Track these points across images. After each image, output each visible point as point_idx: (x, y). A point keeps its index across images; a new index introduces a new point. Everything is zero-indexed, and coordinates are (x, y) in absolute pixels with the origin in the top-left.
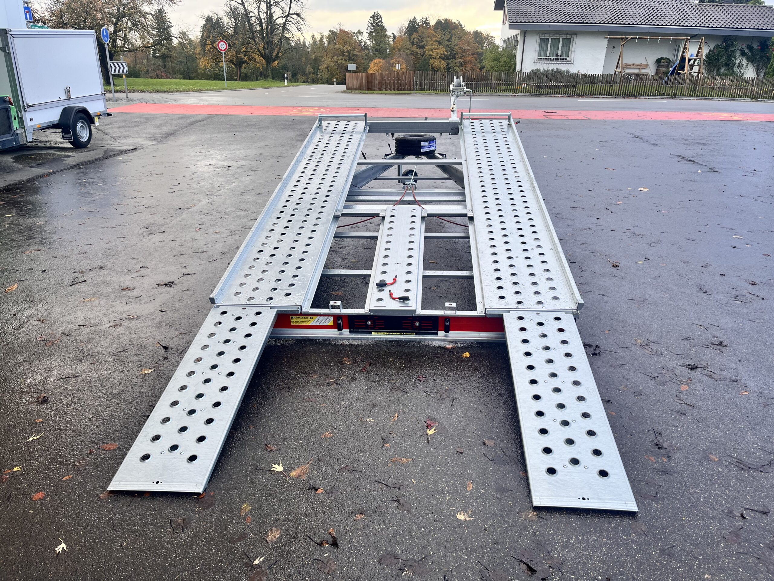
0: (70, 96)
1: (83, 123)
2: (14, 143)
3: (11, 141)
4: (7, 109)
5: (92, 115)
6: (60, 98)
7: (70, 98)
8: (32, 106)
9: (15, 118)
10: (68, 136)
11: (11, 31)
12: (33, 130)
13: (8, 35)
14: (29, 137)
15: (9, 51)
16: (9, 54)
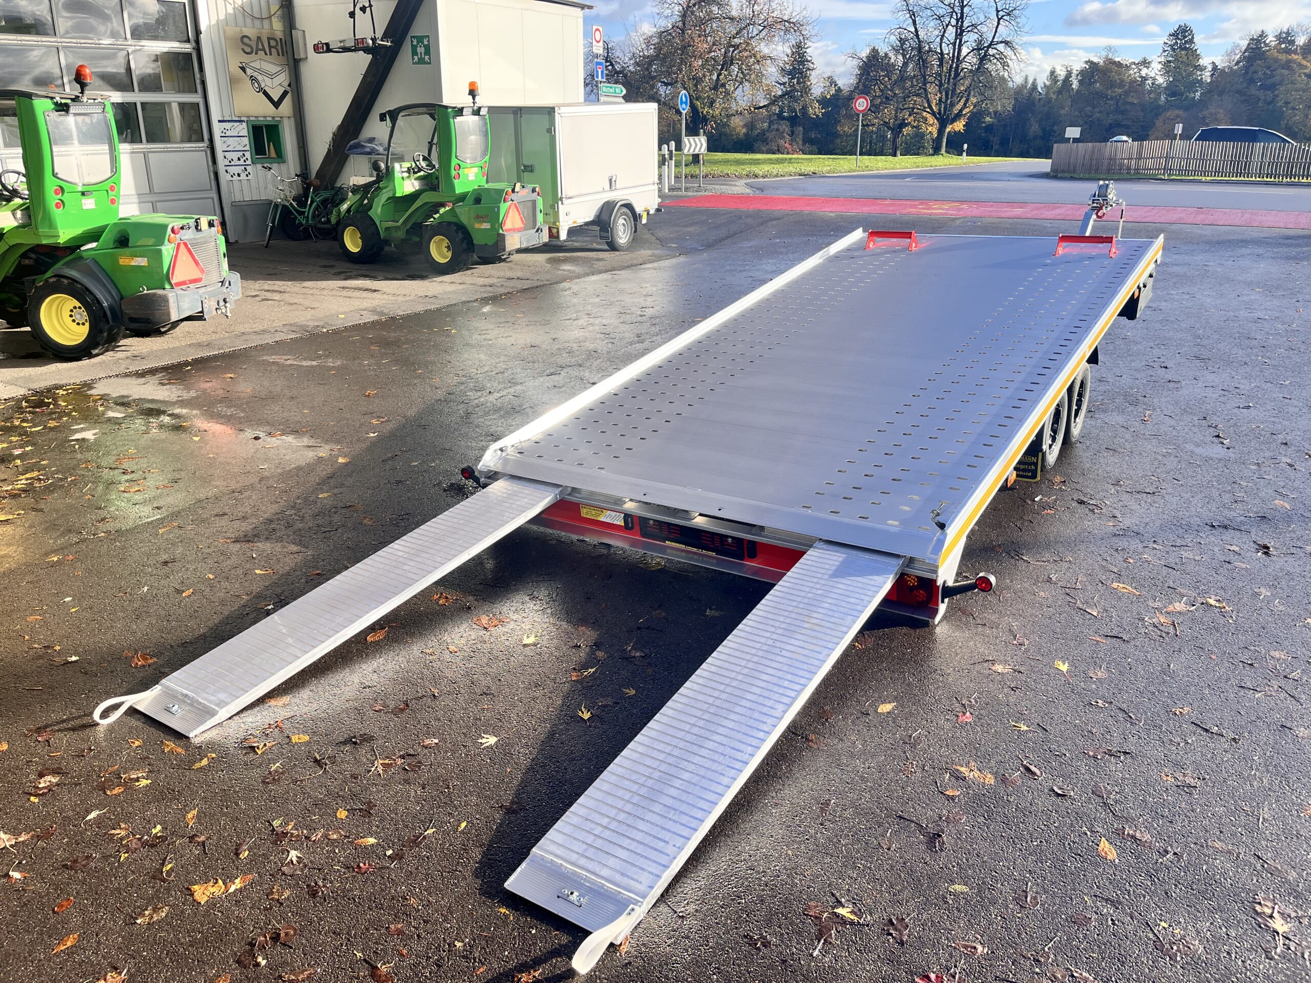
0: (614, 187)
1: (625, 220)
5: (639, 212)
7: (614, 190)
8: (571, 198)
9: (541, 211)
10: (605, 235)
11: (560, 109)
12: (568, 226)
13: (556, 114)
14: (564, 235)
15: (555, 132)
16: (553, 136)
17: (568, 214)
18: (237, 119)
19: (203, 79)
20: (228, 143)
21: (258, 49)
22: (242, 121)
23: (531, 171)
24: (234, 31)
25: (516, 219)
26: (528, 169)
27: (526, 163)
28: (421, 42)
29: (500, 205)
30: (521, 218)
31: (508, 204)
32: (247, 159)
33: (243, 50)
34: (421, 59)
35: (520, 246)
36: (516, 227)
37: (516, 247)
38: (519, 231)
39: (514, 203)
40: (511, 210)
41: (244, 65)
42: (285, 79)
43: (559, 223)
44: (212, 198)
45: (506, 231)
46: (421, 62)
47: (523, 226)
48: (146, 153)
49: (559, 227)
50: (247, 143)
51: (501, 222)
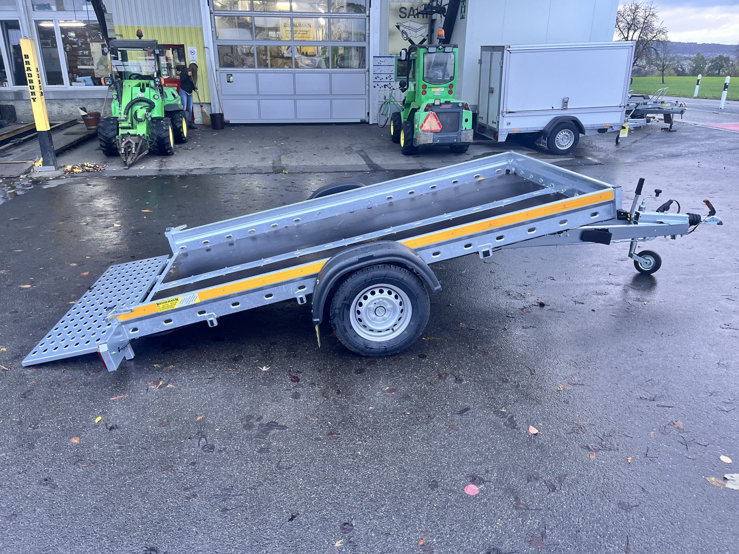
0: (567, 106)
1: (569, 133)
2: (455, 140)
3: (453, 138)
4: (459, 113)
5: (584, 126)
6: (553, 108)
7: (566, 109)
8: (513, 112)
9: (467, 120)
10: (544, 142)
11: (509, 47)
12: (507, 133)
13: (505, 51)
14: (502, 138)
15: (502, 64)
16: (502, 67)
17: (509, 124)
18: (389, 55)
19: (369, 33)
20: (381, 69)
21: (410, 15)
22: (392, 57)
23: (492, 92)
24: (395, 5)
25: (433, 124)
26: (491, 91)
27: (492, 86)
28: (463, 4)
29: (421, 113)
30: (438, 123)
31: (428, 113)
32: (392, 78)
33: (400, 16)
34: (463, 15)
35: (432, 142)
36: (433, 129)
37: (428, 142)
38: (436, 132)
39: (433, 113)
40: (429, 117)
41: (399, 24)
42: (425, 32)
43: (498, 130)
44: (365, 99)
45: (423, 131)
46: (463, 18)
47: (440, 129)
48: (330, 74)
49: (498, 132)
50: (393, 69)
51: (420, 125)
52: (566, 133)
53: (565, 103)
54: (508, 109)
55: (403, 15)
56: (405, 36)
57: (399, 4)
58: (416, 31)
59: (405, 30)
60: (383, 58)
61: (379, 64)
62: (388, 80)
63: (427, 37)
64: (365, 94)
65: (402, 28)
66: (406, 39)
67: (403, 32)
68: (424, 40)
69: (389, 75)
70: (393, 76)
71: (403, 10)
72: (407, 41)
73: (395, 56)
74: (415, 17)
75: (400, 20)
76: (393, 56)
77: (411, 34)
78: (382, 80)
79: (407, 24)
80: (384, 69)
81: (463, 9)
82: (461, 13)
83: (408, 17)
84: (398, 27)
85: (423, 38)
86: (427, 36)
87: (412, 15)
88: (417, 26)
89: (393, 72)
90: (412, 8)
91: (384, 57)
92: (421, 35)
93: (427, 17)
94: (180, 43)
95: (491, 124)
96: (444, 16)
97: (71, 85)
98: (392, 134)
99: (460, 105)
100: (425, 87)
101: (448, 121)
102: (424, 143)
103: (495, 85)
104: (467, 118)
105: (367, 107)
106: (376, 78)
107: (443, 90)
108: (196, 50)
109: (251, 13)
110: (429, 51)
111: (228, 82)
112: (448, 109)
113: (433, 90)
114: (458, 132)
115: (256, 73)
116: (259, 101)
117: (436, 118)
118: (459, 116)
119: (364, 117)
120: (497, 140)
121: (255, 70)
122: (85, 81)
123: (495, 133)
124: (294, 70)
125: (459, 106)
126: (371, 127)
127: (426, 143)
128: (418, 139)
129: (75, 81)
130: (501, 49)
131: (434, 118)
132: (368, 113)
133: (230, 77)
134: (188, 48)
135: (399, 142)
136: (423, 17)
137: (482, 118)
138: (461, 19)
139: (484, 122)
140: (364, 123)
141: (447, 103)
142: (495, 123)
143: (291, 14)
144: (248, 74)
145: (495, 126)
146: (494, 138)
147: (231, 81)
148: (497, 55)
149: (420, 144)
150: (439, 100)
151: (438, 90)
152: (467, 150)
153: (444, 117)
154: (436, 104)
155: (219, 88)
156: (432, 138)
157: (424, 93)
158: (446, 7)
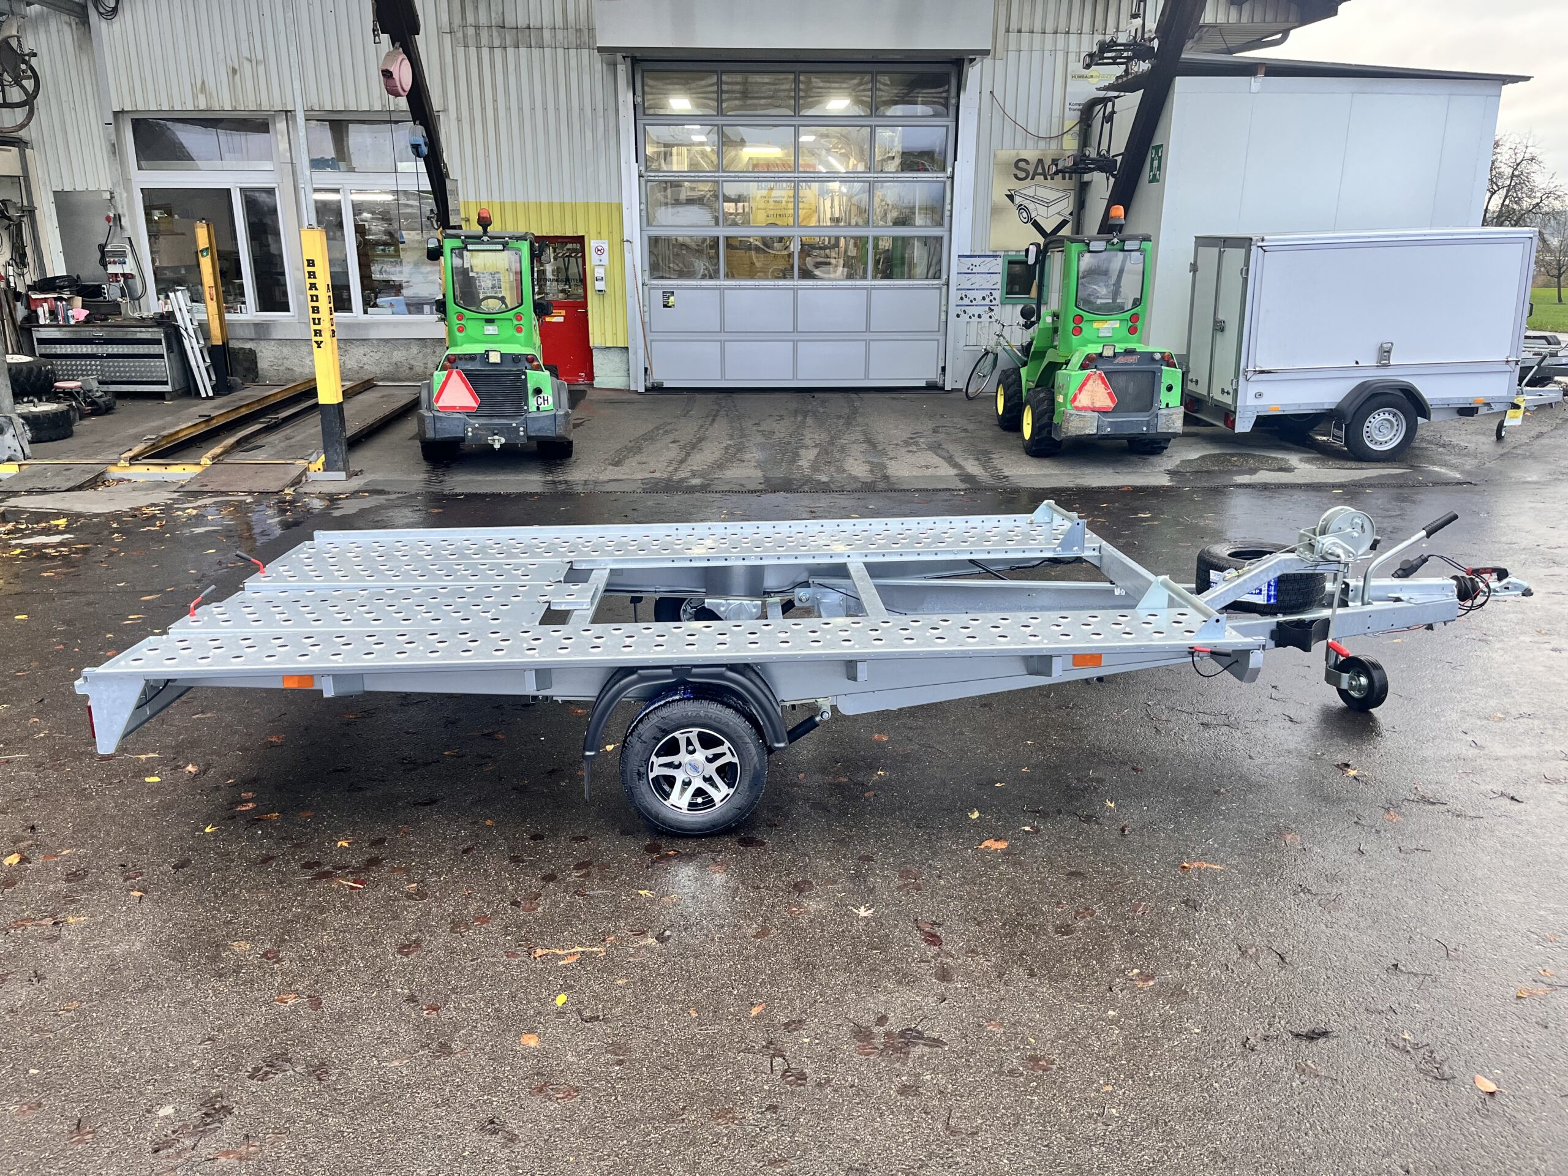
0: (1389, 360)
1: (1395, 415)
2: (1145, 429)
3: (1140, 424)
4: (1154, 372)
5: (1429, 403)
6: (1357, 363)
7: (1387, 365)
8: (1269, 372)
9: (1170, 388)
10: (1338, 434)
11: (1263, 240)
12: (1256, 414)
13: (1253, 248)
14: (1244, 425)
15: (1247, 274)
16: (1246, 280)
17: (1259, 395)
18: (991, 253)
19: (951, 211)
20: (973, 281)
21: (1035, 174)
22: (997, 256)
23: (1222, 330)
24: (1008, 154)
25: (1098, 394)
26: (1219, 327)
27: (1221, 317)
28: (1157, 153)
29: (1073, 373)
30: (1109, 394)
31: (1088, 372)
32: (995, 299)
33: (1016, 176)
34: (1155, 175)
35: (1095, 431)
36: (1098, 405)
37: (1087, 432)
38: (1103, 412)
39: (1098, 372)
40: (1091, 382)
41: (1013, 192)
42: (1066, 206)
43: (1236, 407)
44: (938, 340)
45: (1077, 408)
46: (1154, 180)
47: (1113, 406)
48: (869, 290)
49: (1235, 413)
50: (998, 281)
51: (1070, 396)
52: (1387, 416)
53: (1385, 353)
54: (1258, 364)
55: (1022, 175)
56: (1025, 215)
57: (1014, 153)
58: (1048, 204)
59: (1026, 203)
60: (977, 259)
61: (970, 271)
62: (987, 302)
63: (1070, 217)
64: (939, 331)
65: (1018, 200)
66: (1026, 220)
67: (1021, 208)
68: (1064, 223)
69: (988, 292)
70: (997, 294)
71: (1022, 164)
72: (1029, 224)
73: (1002, 254)
74: (1046, 178)
75: (1015, 185)
76: (998, 253)
77: (1040, 213)
78: (974, 303)
79: (1030, 192)
80: (979, 281)
81: (1156, 163)
82: (1151, 170)
83: (1033, 178)
84: (1011, 197)
85: (1063, 218)
86: (1071, 214)
87: (1040, 174)
88: (1052, 195)
89: (998, 286)
90: (1040, 161)
91: (979, 256)
92: (1058, 213)
93: (1070, 178)
94: (576, 232)
95: (1217, 395)
96: (1113, 176)
97: (366, 312)
98: (1000, 412)
99: (1158, 356)
100: (1079, 319)
101: (1130, 390)
102: (1078, 433)
103: (1229, 313)
104: (1170, 382)
105: (941, 355)
106: (962, 299)
107: (1118, 326)
108: (606, 247)
109: (717, 175)
110: (1091, 249)
111: (665, 306)
112: (1131, 364)
113: (1096, 325)
114: (1150, 412)
115: (720, 289)
116: (723, 343)
117: (1104, 383)
118: (1153, 378)
119: (933, 376)
120: (1233, 428)
121: (718, 283)
122: (391, 305)
123: (1228, 415)
124: (796, 283)
125: (1153, 360)
126: (949, 395)
127: (1083, 433)
128: (1065, 425)
129: (375, 305)
130: (1245, 243)
131: (1100, 382)
132: (944, 369)
133: (668, 298)
134: (592, 241)
135: (1018, 428)
136: (1064, 178)
137: (1197, 382)
138: (1150, 182)
139: (1202, 390)
140: (932, 387)
141: (1129, 352)
142: (1228, 393)
143: (796, 175)
144: (704, 291)
145: (1227, 400)
146: (1226, 423)
147: (670, 304)
148: (1234, 256)
149: (1069, 434)
150: (1112, 348)
151: (1106, 325)
152: (1166, 448)
153: (1121, 381)
154: (1104, 354)
155: (647, 319)
156: (1096, 424)
157: (1078, 331)
158: (1119, 159)
